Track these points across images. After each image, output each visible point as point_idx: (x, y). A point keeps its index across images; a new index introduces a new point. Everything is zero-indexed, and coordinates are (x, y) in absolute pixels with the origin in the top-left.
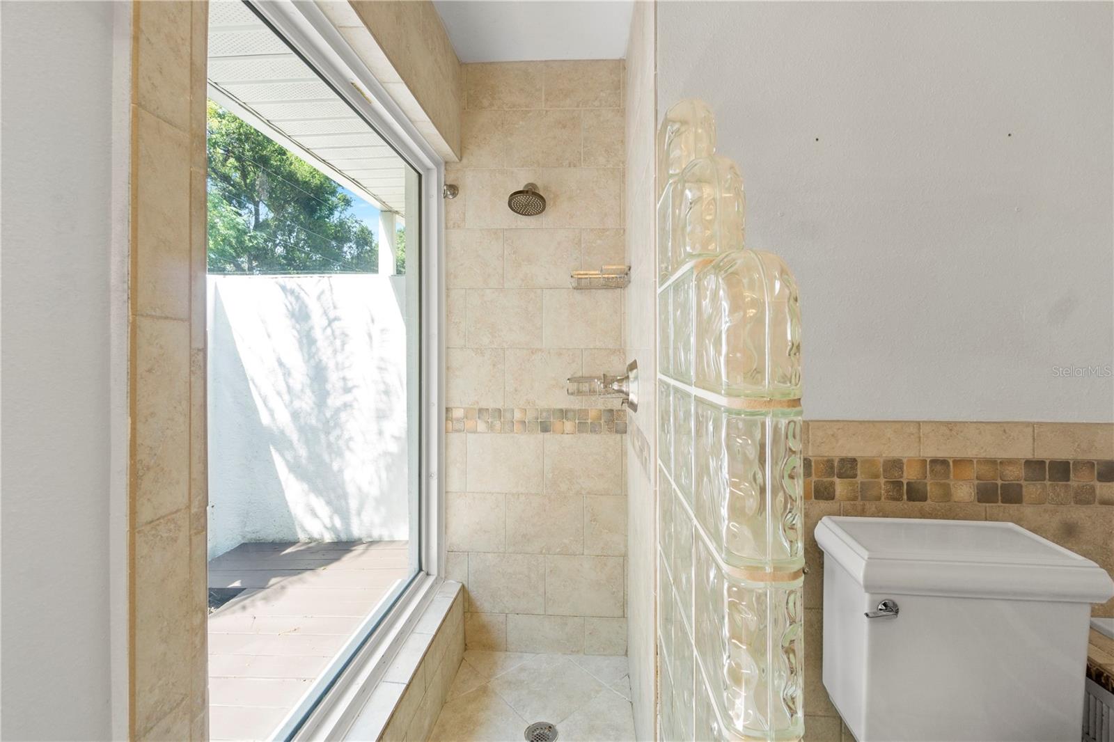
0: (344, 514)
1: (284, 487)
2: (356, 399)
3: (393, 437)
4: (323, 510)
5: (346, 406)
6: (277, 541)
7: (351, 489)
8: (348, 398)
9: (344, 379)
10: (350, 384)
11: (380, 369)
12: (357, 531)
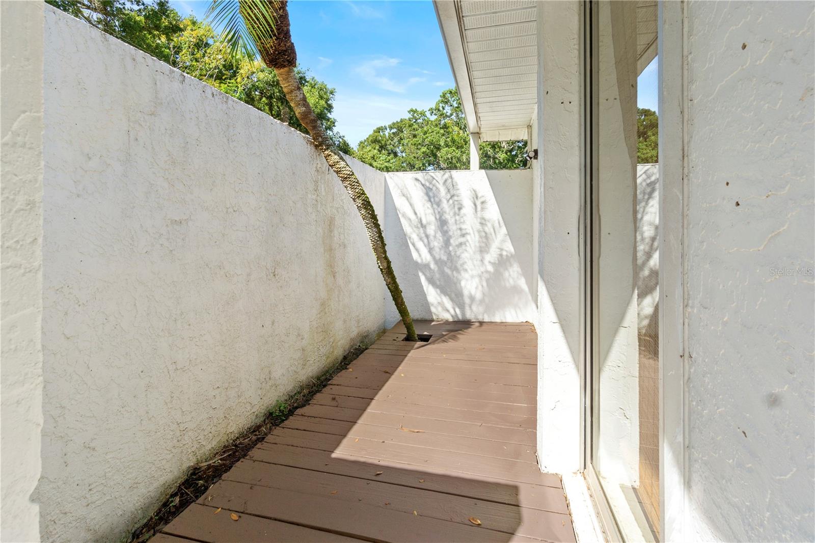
0: (462, 306)
1: (426, 293)
2: (467, 241)
3: (490, 262)
4: (448, 304)
5: (461, 244)
6: (420, 319)
7: (466, 293)
8: (462, 240)
9: (461, 229)
10: (464, 232)
11: (481, 223)
12: (469, 315)
